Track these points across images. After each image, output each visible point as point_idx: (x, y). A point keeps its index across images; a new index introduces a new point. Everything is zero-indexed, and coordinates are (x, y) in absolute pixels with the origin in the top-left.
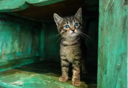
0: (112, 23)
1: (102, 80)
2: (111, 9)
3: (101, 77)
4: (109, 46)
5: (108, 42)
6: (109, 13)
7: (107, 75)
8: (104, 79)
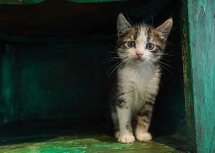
0: (205, 38)
1: (200, 112)
2: (203, 21)
3: (199, 109)
4: (204, 67)
5: (203, 61)
6: (200, 25)
7: (206, 105)
8: (203, 111)
